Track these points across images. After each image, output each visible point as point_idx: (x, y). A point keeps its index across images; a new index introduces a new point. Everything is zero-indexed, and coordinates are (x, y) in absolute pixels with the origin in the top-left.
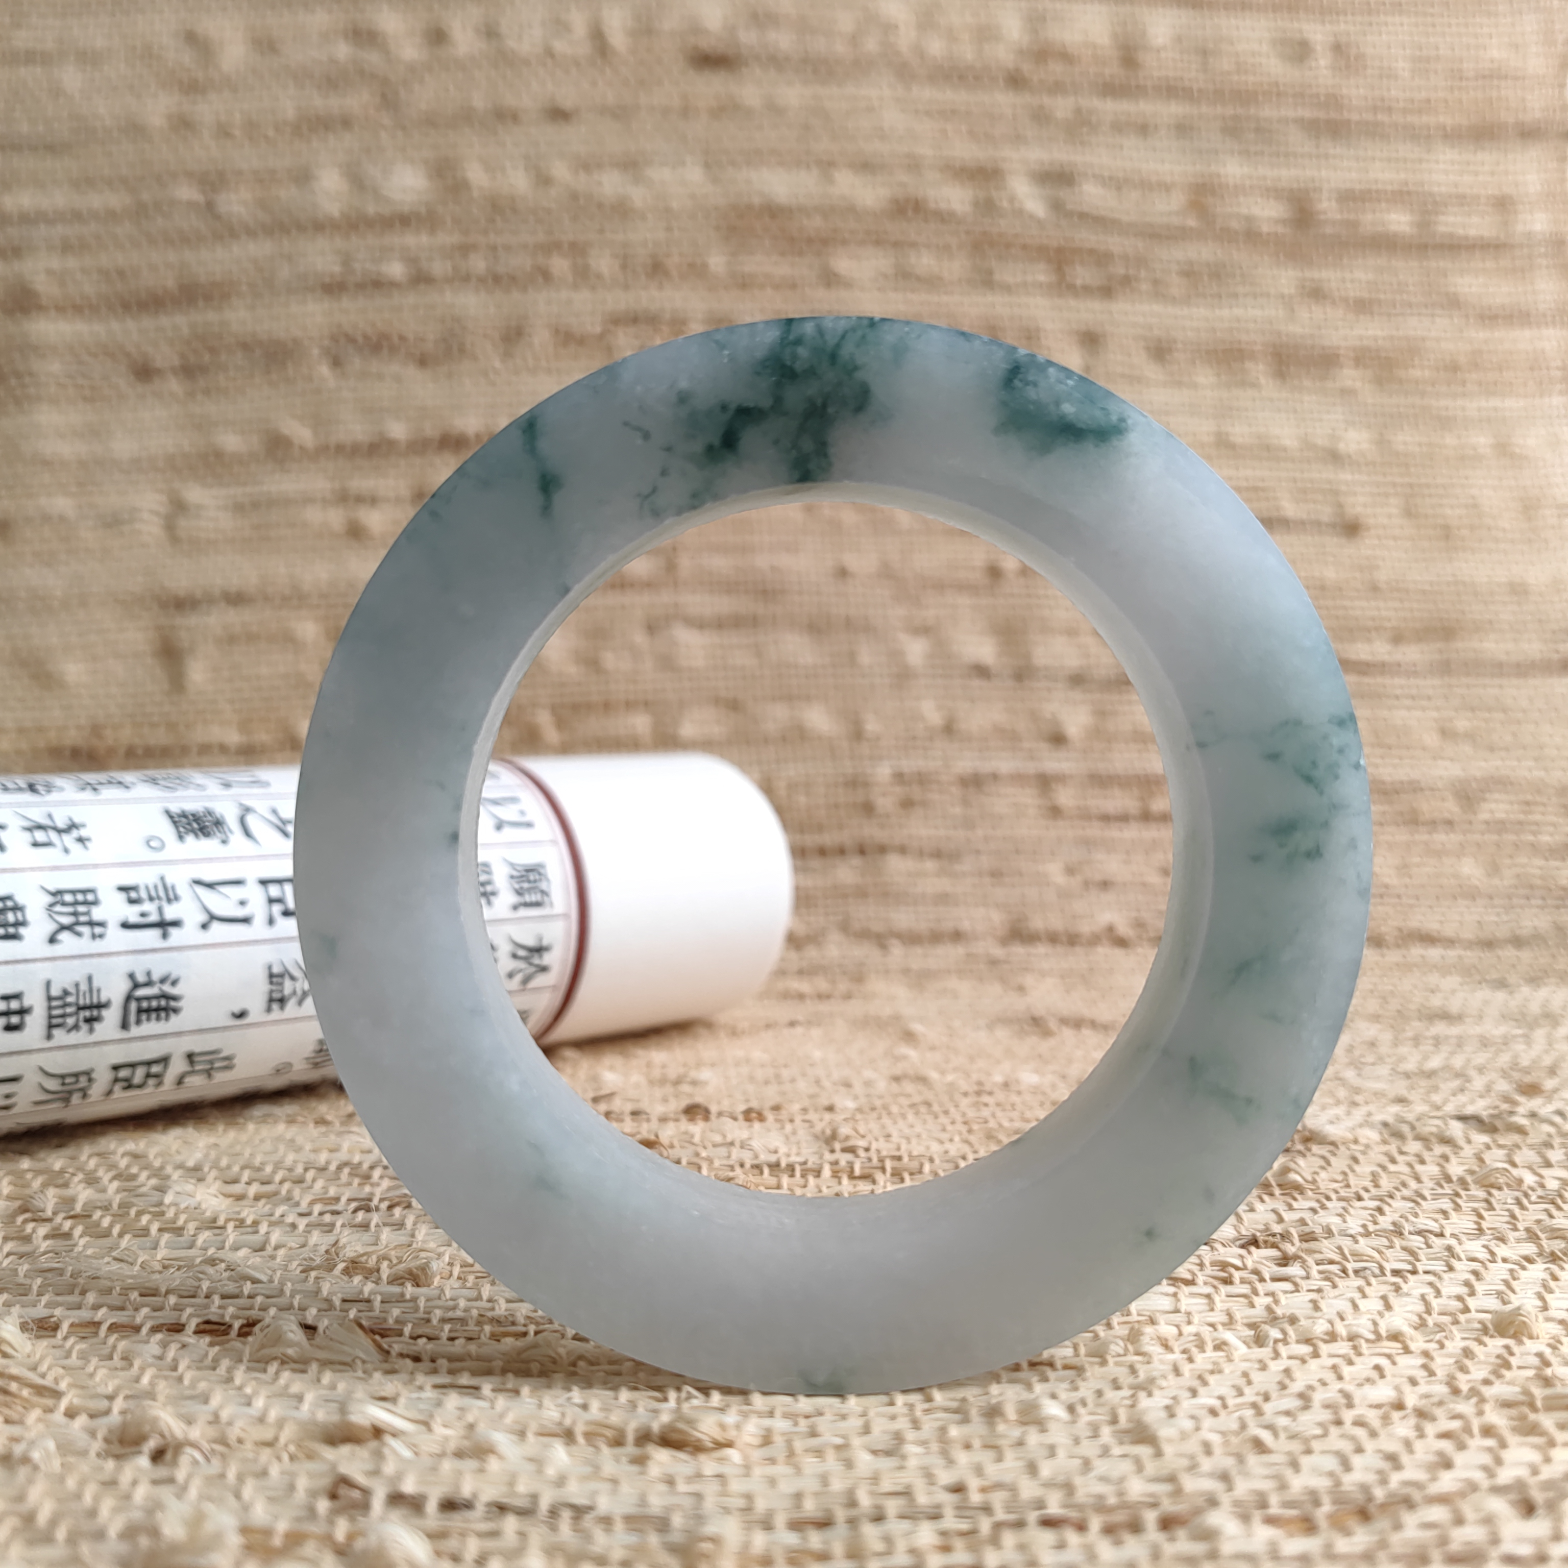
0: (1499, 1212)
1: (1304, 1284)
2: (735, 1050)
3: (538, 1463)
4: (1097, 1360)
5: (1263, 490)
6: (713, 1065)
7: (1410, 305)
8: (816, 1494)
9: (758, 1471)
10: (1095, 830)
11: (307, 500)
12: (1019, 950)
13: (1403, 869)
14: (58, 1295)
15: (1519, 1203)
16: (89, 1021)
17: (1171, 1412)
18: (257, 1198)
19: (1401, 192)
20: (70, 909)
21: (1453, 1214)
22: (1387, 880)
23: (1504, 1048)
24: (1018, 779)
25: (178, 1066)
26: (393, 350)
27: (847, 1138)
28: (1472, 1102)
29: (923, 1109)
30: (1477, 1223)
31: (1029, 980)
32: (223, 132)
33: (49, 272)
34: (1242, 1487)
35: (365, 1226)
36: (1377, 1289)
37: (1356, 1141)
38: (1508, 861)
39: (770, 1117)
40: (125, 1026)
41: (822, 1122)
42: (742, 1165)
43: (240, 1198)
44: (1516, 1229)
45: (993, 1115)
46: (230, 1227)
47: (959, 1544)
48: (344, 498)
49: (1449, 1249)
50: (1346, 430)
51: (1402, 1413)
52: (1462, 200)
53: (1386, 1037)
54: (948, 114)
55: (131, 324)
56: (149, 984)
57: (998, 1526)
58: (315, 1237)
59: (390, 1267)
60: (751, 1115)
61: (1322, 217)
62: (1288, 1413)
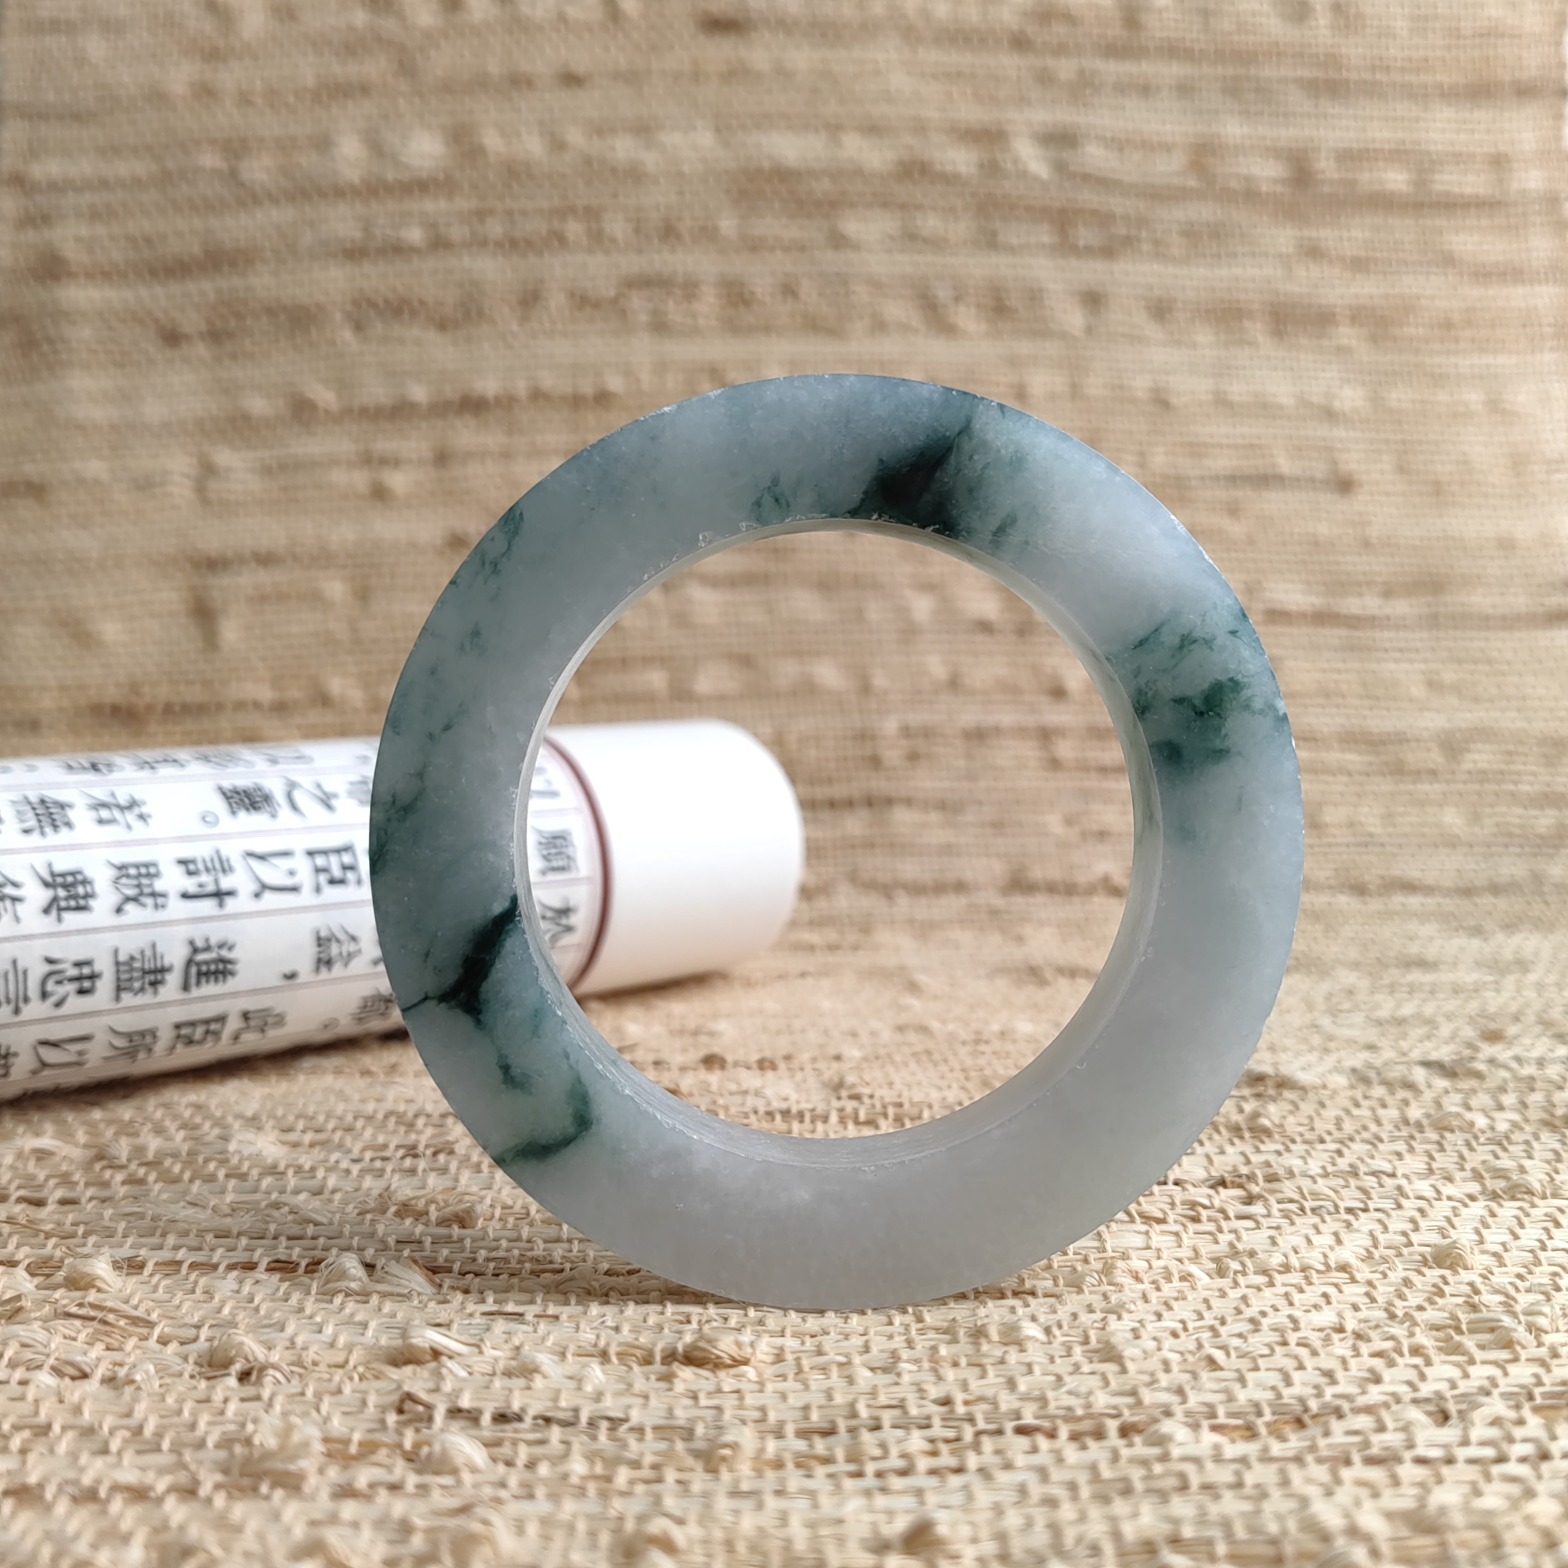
0: (1448, 1153)
1: (1265, 1222)
2: (749, 1001)
3: (578, 1380)
4: (1075, 1289)
5: (1260, 447)
6: (729, 1016)
7: (1406, 263)
8: (820, 1407)
9: (770, 1387)
10: (1093, 782)
11: (334, 462)
12: (1019, 901)
13: (1388, 818)
14: (141, 1236)
15: (1468, 1145)
16: (154, 984)
17: (1136, 1334)
18: (312, 1145)
19: (1398, 151)
20: (135, 882)
21: (1407, 1156)
22: (1372, 829)
23: (1474, 995)
24: (1021, 732)
25: (233, 1024)
26: (414, 313)
27: (853, 1086)
28: (1437, 1049)
29: (924, 1058)
30: (1428, 1164)
31: (1028, 930)
32: (244, 100)
33: (78, 240)
34: (1194, 1400)
35: (412, 1171)
36: (1331, 1225)
37: (1324, 1087)
38: (1488, 810)
39: (782, 1066)
40: (186, 987)
41: (830, 1071)
42: (756, 1112)
43: (296, 1145)
44: (1462, 1169)
45: (989, 1064)
46: (290, 1172)
47: (944, 1448)
48: (368, 460)
49: (1399, 1188)
50: (1341, 388)
51: (1342, 1335)
52: (1459, 159)
53: (1364, 984)
54: (954, 76)
55: (159, 290)
56: (208, 948)
57: (978, 1434)
58: (368, 1182)
59: (438, 1210)
60: (766, 1065)
61: (1320, 176)
62: (1240, 1335)
